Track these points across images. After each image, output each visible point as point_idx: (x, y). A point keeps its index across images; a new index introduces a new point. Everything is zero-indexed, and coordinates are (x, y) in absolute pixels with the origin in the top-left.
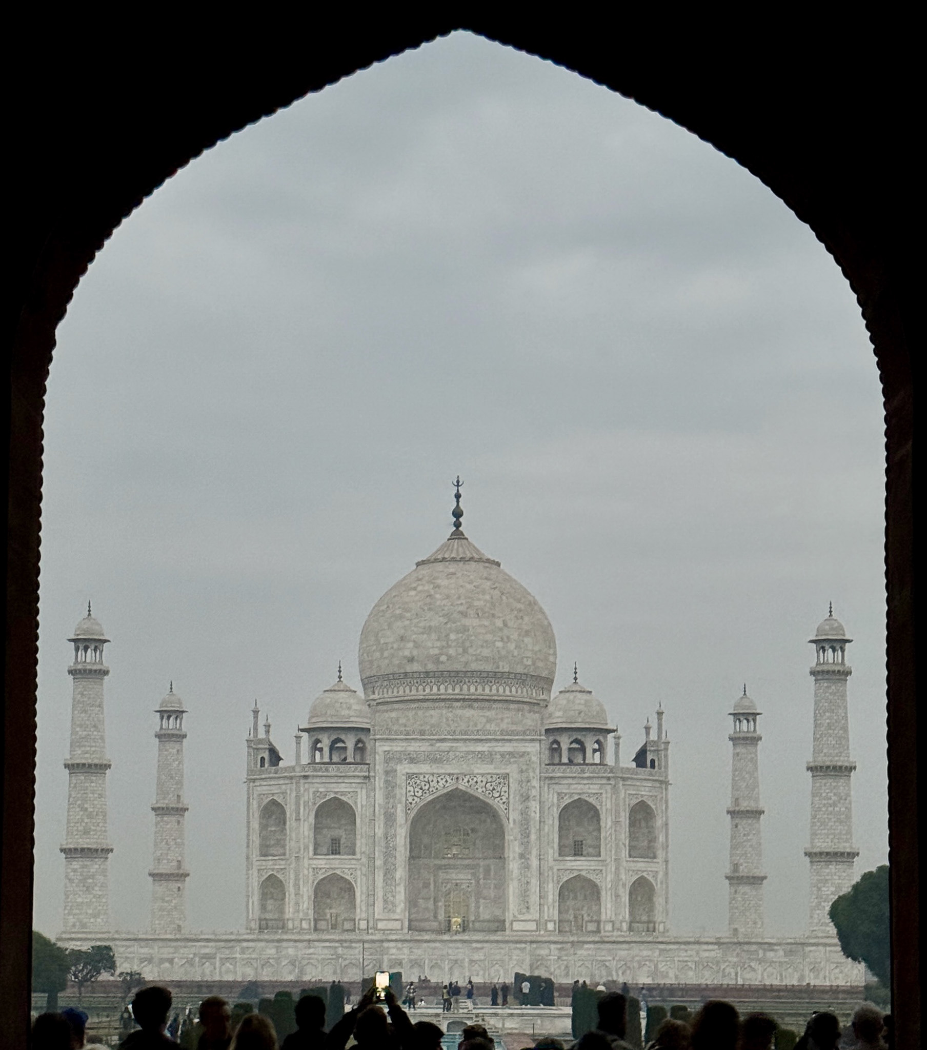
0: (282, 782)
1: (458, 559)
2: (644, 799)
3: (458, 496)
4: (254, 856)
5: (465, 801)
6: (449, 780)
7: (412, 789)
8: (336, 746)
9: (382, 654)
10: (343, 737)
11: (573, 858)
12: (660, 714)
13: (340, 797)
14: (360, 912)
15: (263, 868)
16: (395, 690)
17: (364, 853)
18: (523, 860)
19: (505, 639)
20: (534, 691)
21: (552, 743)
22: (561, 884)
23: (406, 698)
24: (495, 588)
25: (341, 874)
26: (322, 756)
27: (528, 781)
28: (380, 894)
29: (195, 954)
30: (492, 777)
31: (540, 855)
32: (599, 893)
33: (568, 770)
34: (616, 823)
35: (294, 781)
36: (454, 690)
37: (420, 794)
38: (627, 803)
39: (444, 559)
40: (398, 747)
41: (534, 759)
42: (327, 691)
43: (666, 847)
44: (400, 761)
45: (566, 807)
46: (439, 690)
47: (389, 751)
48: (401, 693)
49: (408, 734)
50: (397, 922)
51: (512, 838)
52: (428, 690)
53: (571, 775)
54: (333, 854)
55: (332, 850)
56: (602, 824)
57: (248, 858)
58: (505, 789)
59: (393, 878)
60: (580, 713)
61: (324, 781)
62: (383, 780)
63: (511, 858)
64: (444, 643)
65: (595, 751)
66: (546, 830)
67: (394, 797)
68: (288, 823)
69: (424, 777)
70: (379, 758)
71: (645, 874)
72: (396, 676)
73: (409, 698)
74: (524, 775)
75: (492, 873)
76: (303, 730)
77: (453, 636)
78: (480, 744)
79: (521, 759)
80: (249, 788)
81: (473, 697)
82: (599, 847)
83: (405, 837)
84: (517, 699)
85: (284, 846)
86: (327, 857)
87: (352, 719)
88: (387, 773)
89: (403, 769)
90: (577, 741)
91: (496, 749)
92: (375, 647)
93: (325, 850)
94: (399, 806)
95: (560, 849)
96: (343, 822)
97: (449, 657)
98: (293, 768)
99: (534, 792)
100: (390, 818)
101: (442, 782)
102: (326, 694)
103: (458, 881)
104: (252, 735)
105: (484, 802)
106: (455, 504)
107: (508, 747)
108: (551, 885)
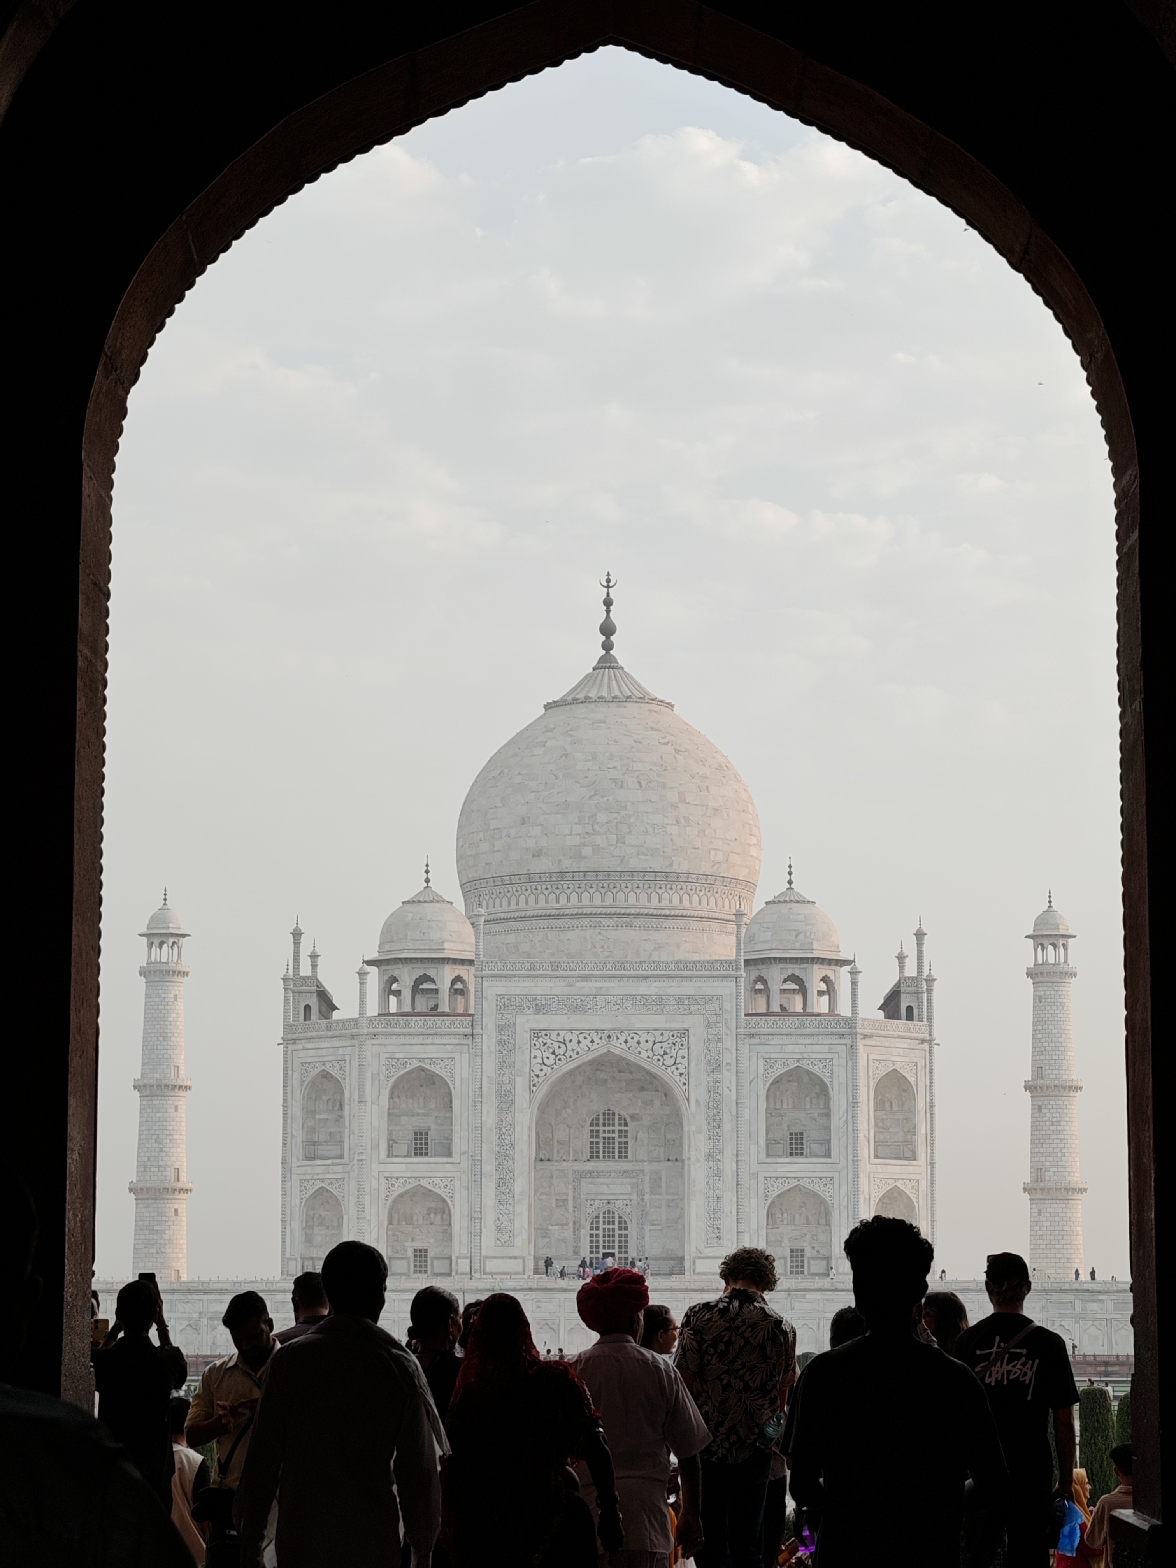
0: (336, 1043)
1: (609, 698)
2: (898, 1067)
3: (608, 603)
4: (294, 1159)
5: (620, 1071)
6: (597, 1040)
7: (538, 1053)
8: (421, 987)
9: (494, 846)
10: (432, 973)
11: (788, 1160)
12: (920, 935)
13: (428, 1067)
14: (459, 1247)
15: (309, 1177)
16: (513, 901)
17: (464, 1153)
18: (711, 1164)
19: (682, 821)
20: (727, 902)
21: (756, 982)
22: (769, 1202)
23: (529, 913)
24: (666, 744)
25: (430, 1187)
26: (399, 1003)
27: (719, 1040)
28: (490, 1216)
29: (200, 1313)
30: (662, 1034)
31: (737, 1155)
32: (828, 1213)
33: (780, 1023)
34: (855, 1104)
35: (356, 1042)
36: (603, 900)
37: (551, 1061)
38: (871, 1074)
39: (587, 700)
40: (517, 988)
41: (727, 1006)
42: (408, 902)
43: (931, 1141)
44: (520, 1009)
45: (776, 1082)
46: (580, 900)
47: (502, 996)
48: (522, 904)
49: (532, 967)
50: (517, 1261)
51: (693, 1128)
52: (563, 900)
53: (784, 1031)
54: (416, 1154)
55: (416, 1149)
56: (834, 1105)
57: (284, 1162)
58: (684, 1052)
59: (511, 1192)
60: (796, 936)
61: (402, 1042)
62: (494, 1040)
63: (693, 1159)
64: (589, 829)
65: (820, 993)
66: (747, 1117)
67: (512, 1065)
68: (347, 1108)
69: (558, 1035)
70: (490, 1006)
71: (899, 1184)
72: (516, 879)
73: (535, 913)
74: (712, 1031)
75: (664, 1184)
76: (370, 963)
77: (602, 817)
78: (644, 984)
79: (707, 1007)
80: (285, 1053)
81: (633, 911)
82: (829, 1141)
83: (530, 1128)
84: (700, 914)
85: (341, 1143)
86: (409, 1160)
87: (446, 945)
88: (500, 1029)
89: (526, 1021)
90: (793, 978)
91: (669, 991)
92: (481, 835)
93: (403, 1148)
94: (519, 1080)
95: (767, 1145)
96: (433, 1105)
97: (596, 849)
98: (355, 1021)
99: (729, 1058)
100: (505, 1099)
101: (585, 1043)
102: (408, 907)
103: (610, 1197)
104: (291, 972)
105: (649, 1073)
106: (605, 614)
107: (687, 988)
108: (754, 1201)
